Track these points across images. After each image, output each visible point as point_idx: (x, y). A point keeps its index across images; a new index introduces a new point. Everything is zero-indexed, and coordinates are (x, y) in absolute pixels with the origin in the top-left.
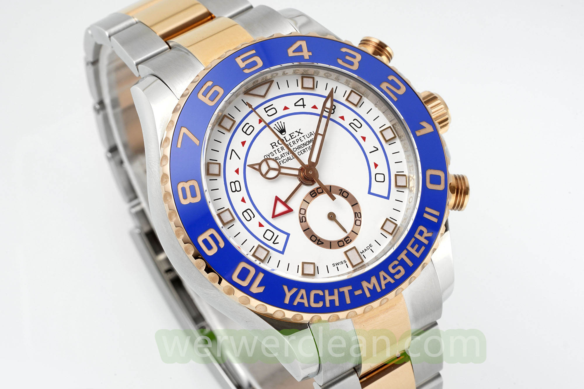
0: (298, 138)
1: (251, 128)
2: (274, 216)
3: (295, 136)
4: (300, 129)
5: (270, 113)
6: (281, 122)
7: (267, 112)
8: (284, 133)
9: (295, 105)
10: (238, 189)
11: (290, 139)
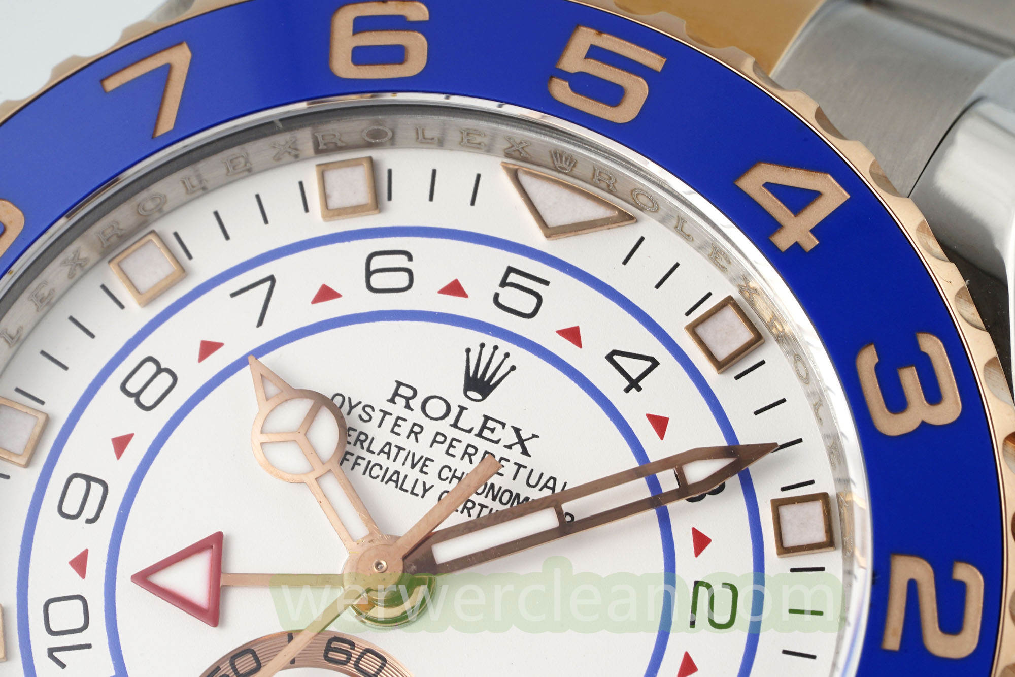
0: (499, 451)
1: (401, 279)
2: (144, 578)
3: (496, 439)
4: (534, 436)
5: (509, 297)
6: (507, 355)
7: (504, 284)
8: (478, 396)
9: (610, 358)
10: (147, 398)
11: (470, 431)
